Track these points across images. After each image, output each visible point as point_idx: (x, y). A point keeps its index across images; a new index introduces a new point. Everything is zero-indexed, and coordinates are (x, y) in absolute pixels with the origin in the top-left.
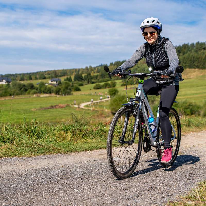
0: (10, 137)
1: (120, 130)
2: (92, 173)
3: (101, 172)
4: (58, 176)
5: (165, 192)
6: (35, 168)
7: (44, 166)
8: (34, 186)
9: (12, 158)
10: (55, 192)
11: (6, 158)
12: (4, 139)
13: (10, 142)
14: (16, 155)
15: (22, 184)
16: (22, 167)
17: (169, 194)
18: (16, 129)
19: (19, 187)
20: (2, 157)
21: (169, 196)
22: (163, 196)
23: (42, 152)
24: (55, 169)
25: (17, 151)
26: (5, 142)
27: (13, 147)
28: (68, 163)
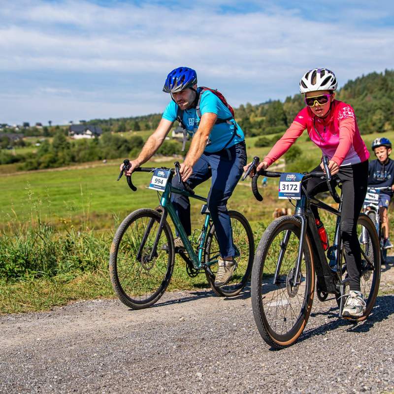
0: (92, 259)
1: (294, 240)
2: (234, 334)
3: (251, 333)
4: (173, 341)
5: (359, 382)
6: (134, 324)
7: (149, 318)
8: (128, 363)
9: (93, 301)
10: (164, 377)
11: (84, 300)
12: (80, 262)
13: (92, 268)
14: (101, 295)
15: (107, 360)
16: (111, 320)
17: (366, 387)
18: (104, 241)
19: (102, 364)
20: (75, 299)
21: (364, 390)
22: (354, 390)
23: (149, 288)
24: (168, 326)
25: (104, 288)
26: (82, 269)
27: (97, 278)
28: (193, 313)
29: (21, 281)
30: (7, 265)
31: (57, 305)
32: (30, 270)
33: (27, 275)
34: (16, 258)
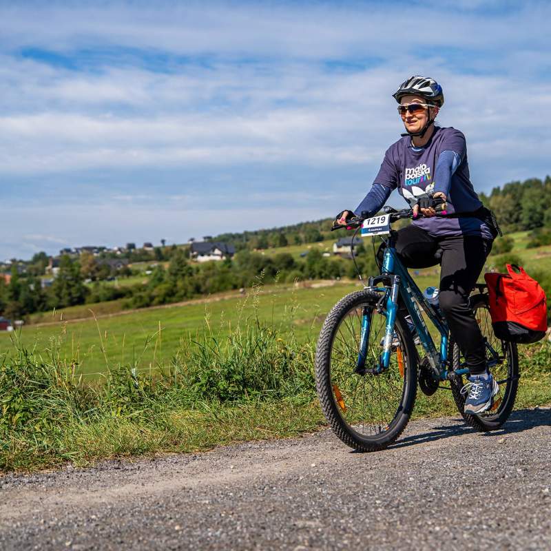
23: (421, 412)
29: (239, 405)
30: (220, 384)
31: (306, 431)
32: (249, 390)
33: (246, 397)
34: (229, 373)
